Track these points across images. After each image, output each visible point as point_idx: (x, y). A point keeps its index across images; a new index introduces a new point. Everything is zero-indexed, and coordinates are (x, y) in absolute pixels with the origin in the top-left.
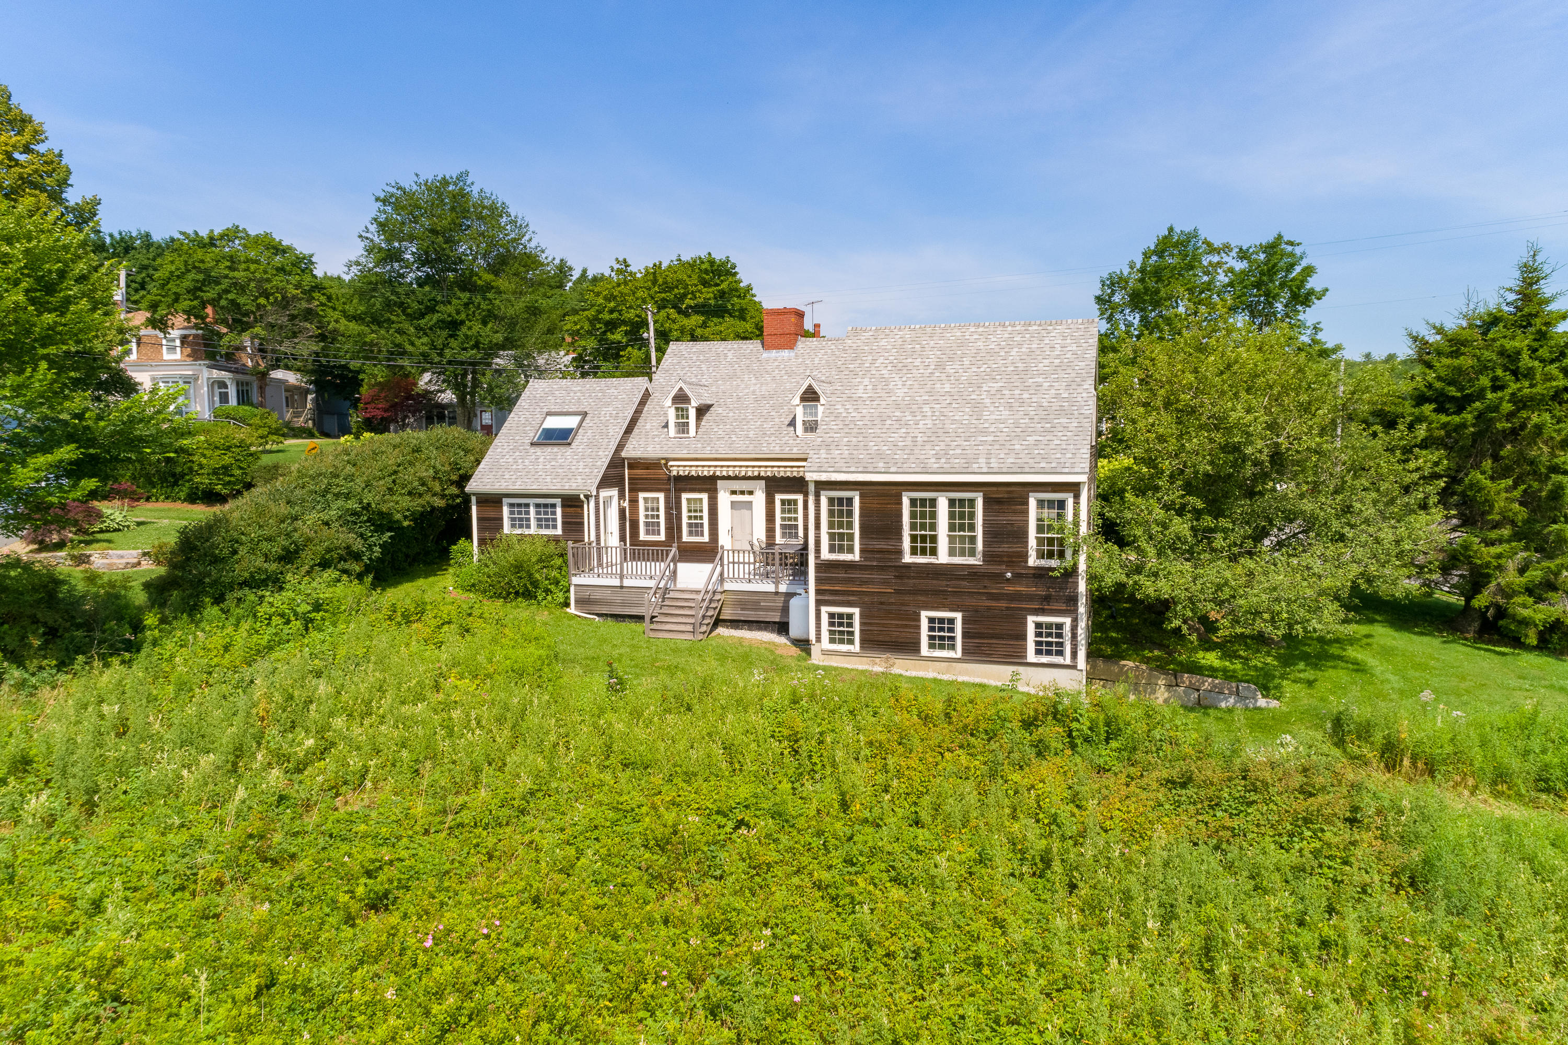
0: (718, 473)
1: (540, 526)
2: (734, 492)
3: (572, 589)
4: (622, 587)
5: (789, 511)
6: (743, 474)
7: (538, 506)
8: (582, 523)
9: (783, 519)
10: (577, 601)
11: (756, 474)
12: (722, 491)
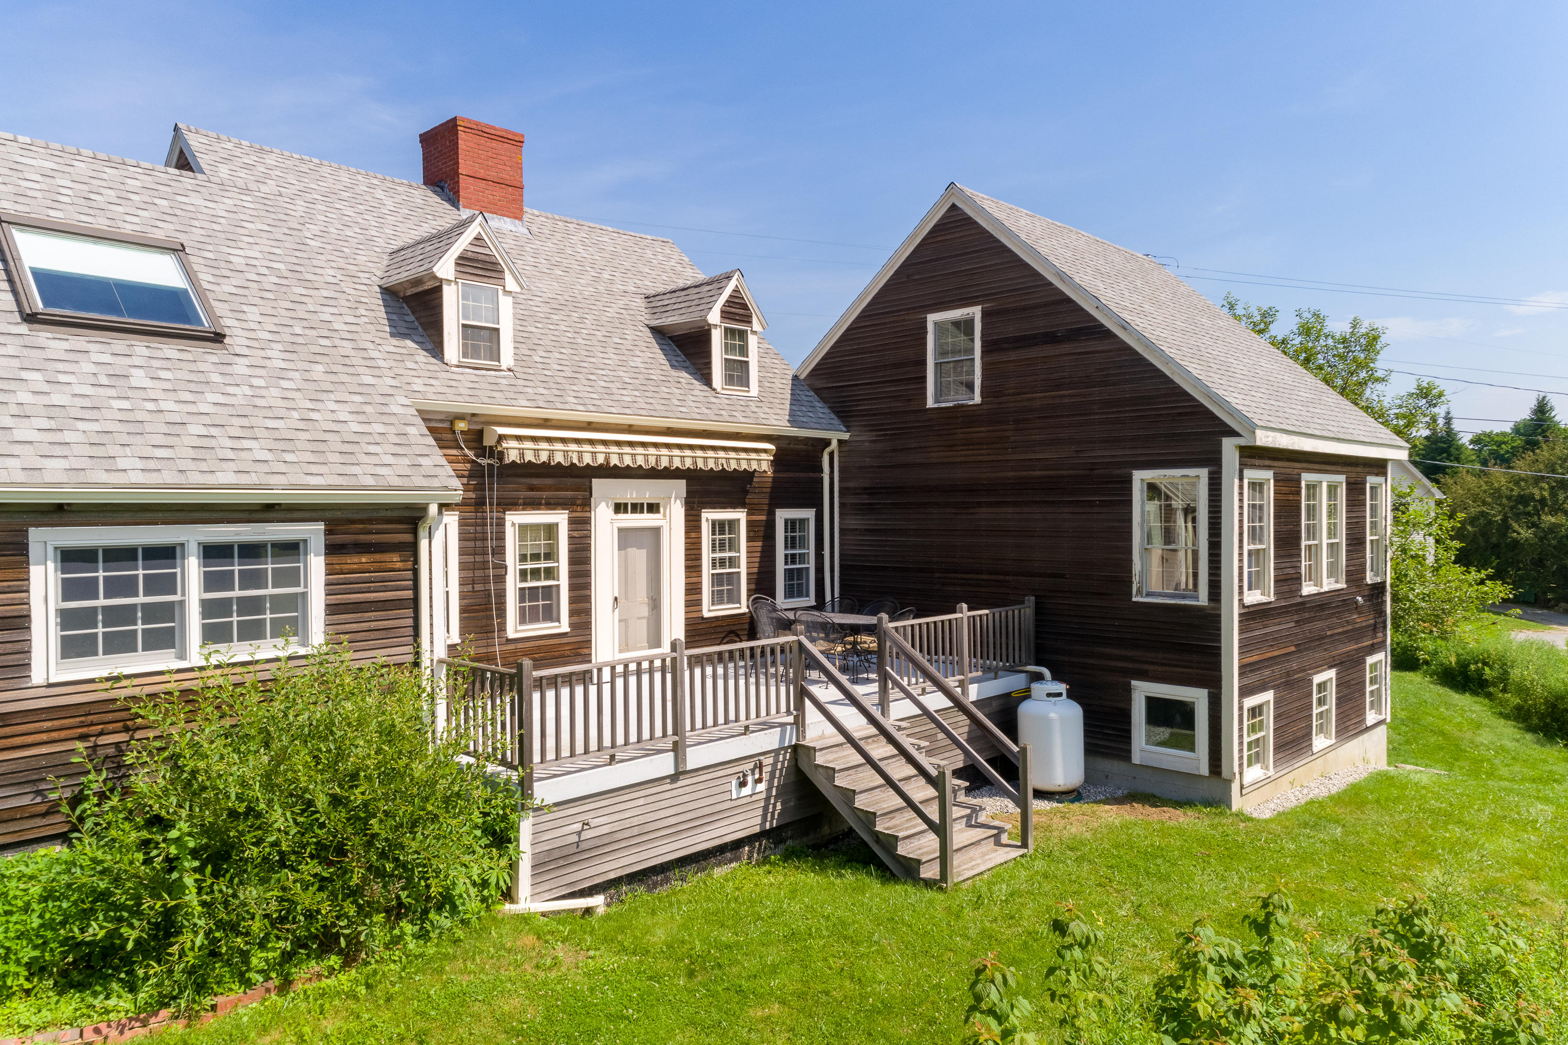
0: (614, 460)
2: (619, 508)
3: (526, 827)
4: (677, 775)
5: (725, 546)
7: (212, 552)
8: (411, 604)
9: (714, 563)
10: (538, 868)
12: (603, 504)
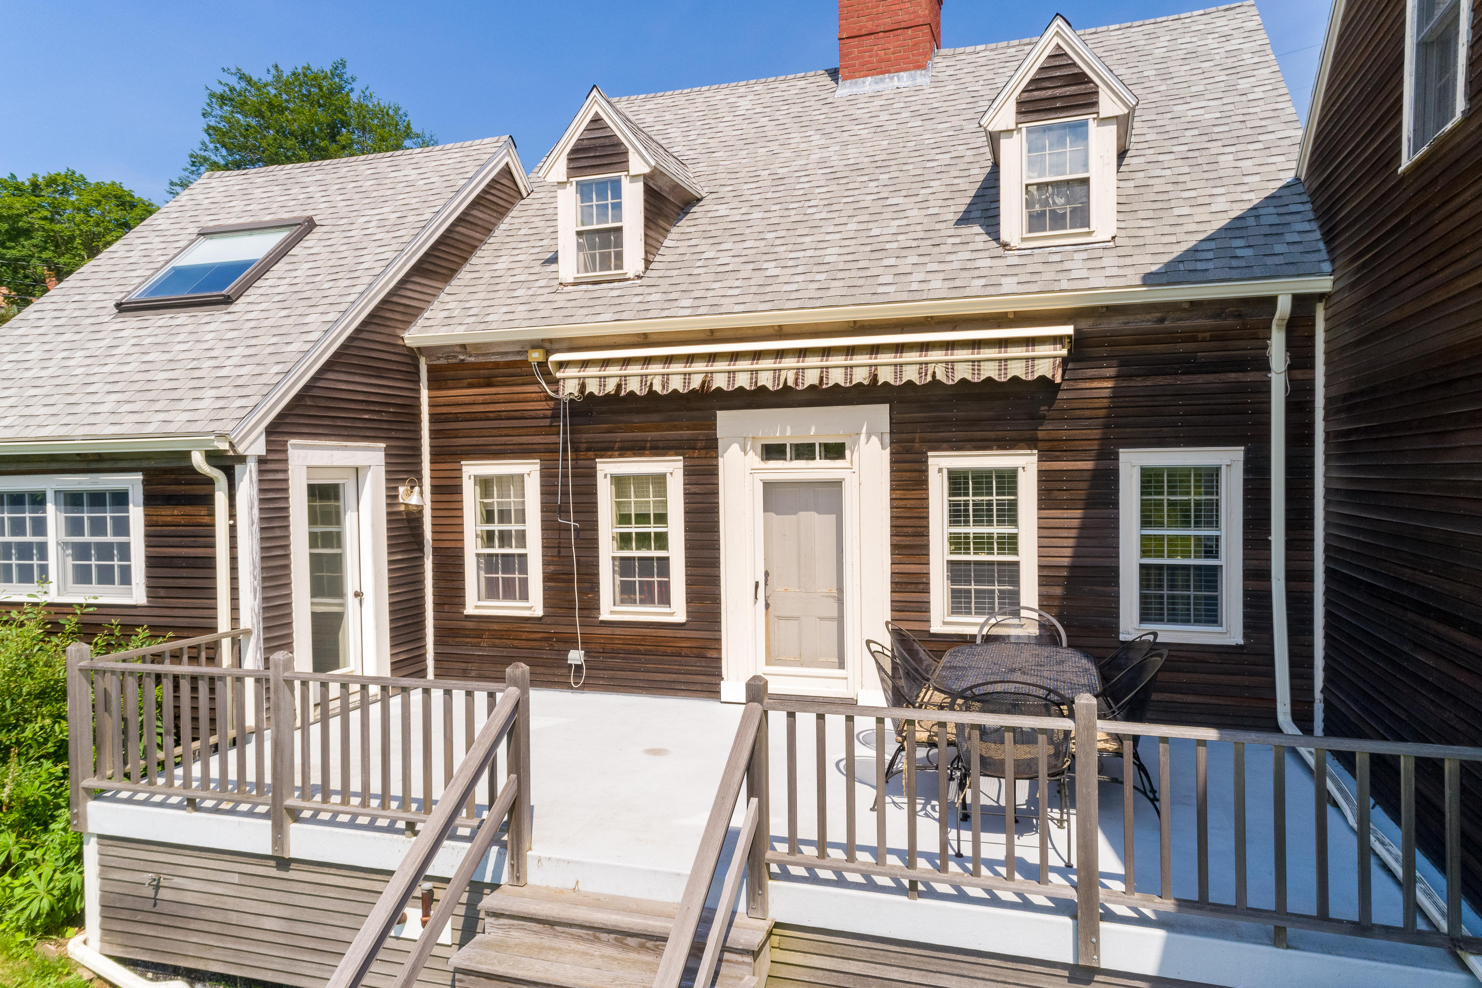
0: (720, 382)
1: (82, 576)
2: (772, 452)
3: (91, 851)
4: (284, 863)
5: (983, 514)
6: (811, 378)
7: (73, 500)
8: (209, 563)
9: (958, 543)
10: (108, 909)
11: (861, 376)
12: (735, 448)
